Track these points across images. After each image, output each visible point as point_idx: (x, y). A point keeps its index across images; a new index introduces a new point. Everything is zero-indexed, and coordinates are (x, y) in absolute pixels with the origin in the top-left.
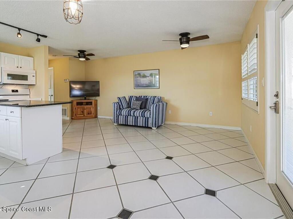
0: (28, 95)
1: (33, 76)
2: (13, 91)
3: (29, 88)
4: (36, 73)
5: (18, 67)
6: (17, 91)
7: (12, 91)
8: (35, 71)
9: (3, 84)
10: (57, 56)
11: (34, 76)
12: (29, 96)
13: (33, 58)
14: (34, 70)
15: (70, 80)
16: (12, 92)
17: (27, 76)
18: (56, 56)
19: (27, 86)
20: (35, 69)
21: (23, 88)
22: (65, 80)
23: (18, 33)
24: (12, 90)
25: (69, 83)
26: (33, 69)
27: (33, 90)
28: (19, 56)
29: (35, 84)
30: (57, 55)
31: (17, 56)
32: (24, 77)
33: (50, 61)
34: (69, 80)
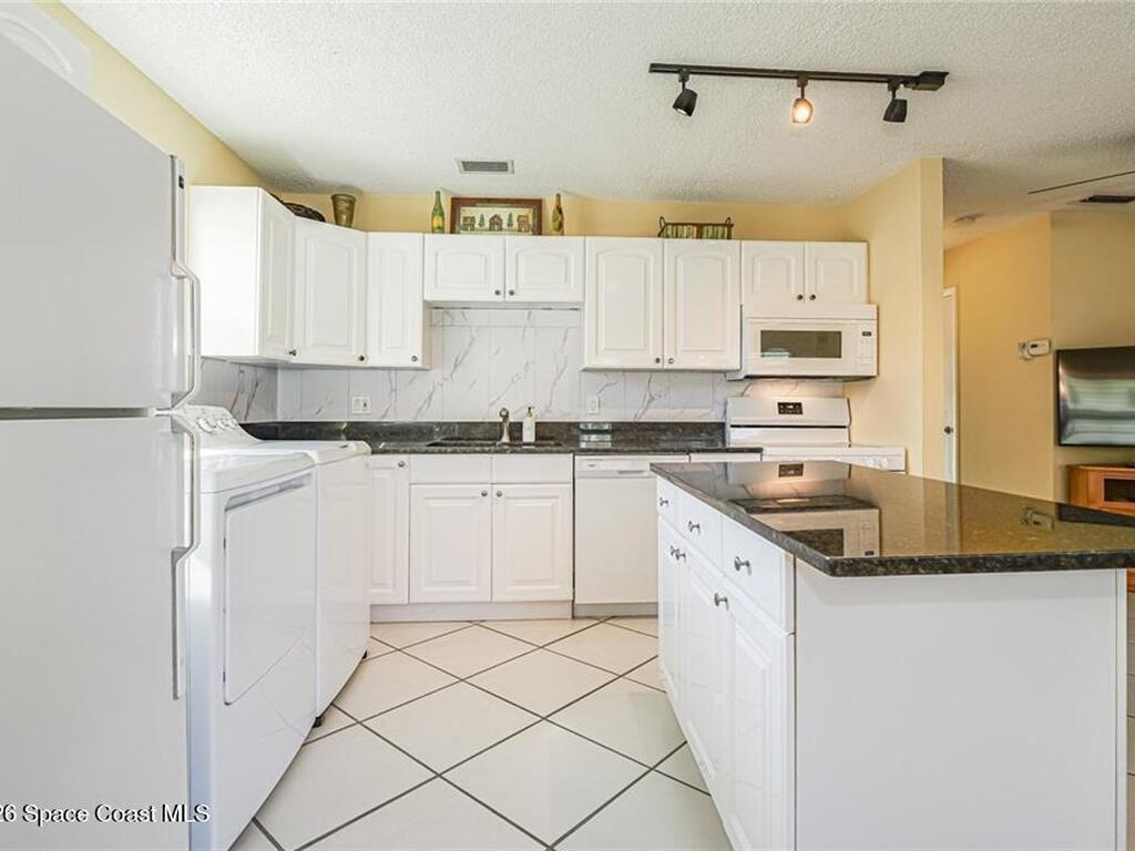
0: (844, 427)
1: (864, 334)
2: (784, 408)
3: (847, 395)
4: (878, 320)
5: (800, 297)
6: (797, 408)
7: (780, 409)
8: (874, 307)
9: (747, 377)
10: (978, 220)
11: (870, 334)
12: (846, 430)
13: (865, 244)
14: (869, 302)
15: (1056, 347)
16: (780, 412)
17: (840, 333)
18: (972, 218)
19: (839, 385)
20: (873, 299)
21: (819, 396)
22: (1024, 346)
23: (798, 100)
24: (779, 404)
25: (1051, 358)
26: (864, 297)
27: (863, 406)
28: (807, 244)
29: (875, 374)
30: (979, 216)
31: (798, 245)
32: (826, 344)
33: (949, 254)
34: (1050, 344)
